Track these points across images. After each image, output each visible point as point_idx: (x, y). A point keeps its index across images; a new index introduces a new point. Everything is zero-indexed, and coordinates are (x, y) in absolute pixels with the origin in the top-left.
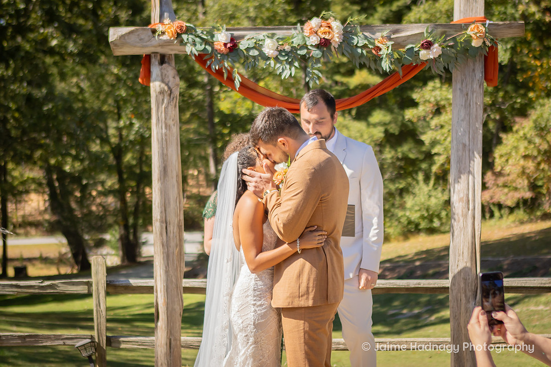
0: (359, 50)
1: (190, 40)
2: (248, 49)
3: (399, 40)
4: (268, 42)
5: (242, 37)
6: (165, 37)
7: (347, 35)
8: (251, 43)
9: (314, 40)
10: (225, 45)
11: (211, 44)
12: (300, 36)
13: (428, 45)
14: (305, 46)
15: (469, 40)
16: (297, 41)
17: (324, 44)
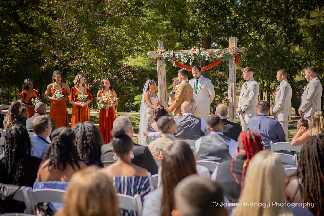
0: (203, 56)
1: (164, 54)
2: (177, 56)
3: (213, 53)
4: (181, 54)
5: (176, 53)
6: (159, 54)
7: (200, 52)
8: (178, 55)
9: (192, 54)
10: (172, 55)
11: (169, 55)
12: (189, 53)
13: (219, 54)
14: (190, 55)
15: (229, 53)
16: (188, 54)
17: (194, 55)
